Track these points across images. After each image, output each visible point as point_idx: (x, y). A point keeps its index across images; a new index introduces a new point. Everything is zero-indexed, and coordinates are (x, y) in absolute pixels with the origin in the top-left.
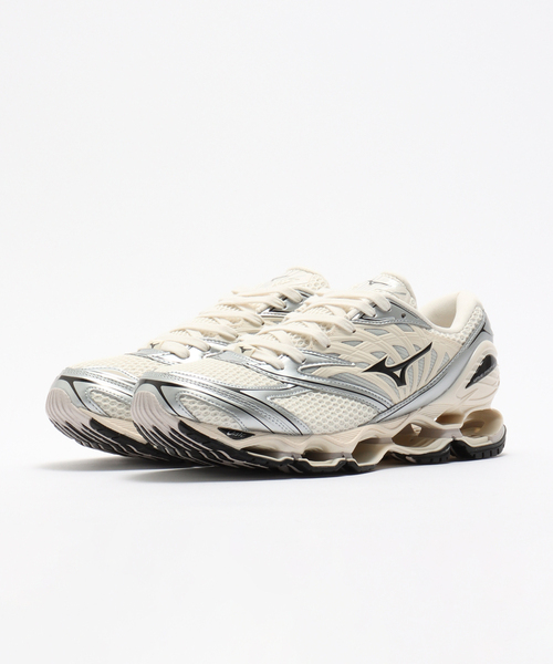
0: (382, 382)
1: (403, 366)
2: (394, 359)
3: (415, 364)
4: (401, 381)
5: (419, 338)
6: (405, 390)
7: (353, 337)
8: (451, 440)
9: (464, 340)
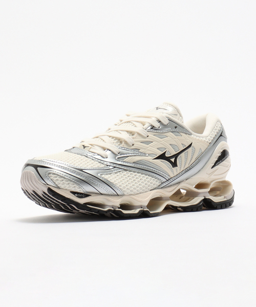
0: (164, 165)
1: (176, 156)
2: (171, 152)
3: (183, 154)
4: (174, 164)
5: (185, 140)
6: (177, 169)
7: (147, 139)
8: (203, 198)
9: (211, 141)
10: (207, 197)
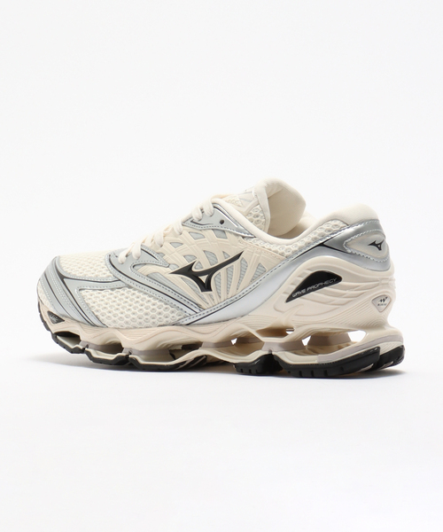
0: (186, 286)
1: (211, 272)
2: (203, 264)
4: (206, 287)
8: (267, 353)
9: (290, 253)
10: (273, 353)
